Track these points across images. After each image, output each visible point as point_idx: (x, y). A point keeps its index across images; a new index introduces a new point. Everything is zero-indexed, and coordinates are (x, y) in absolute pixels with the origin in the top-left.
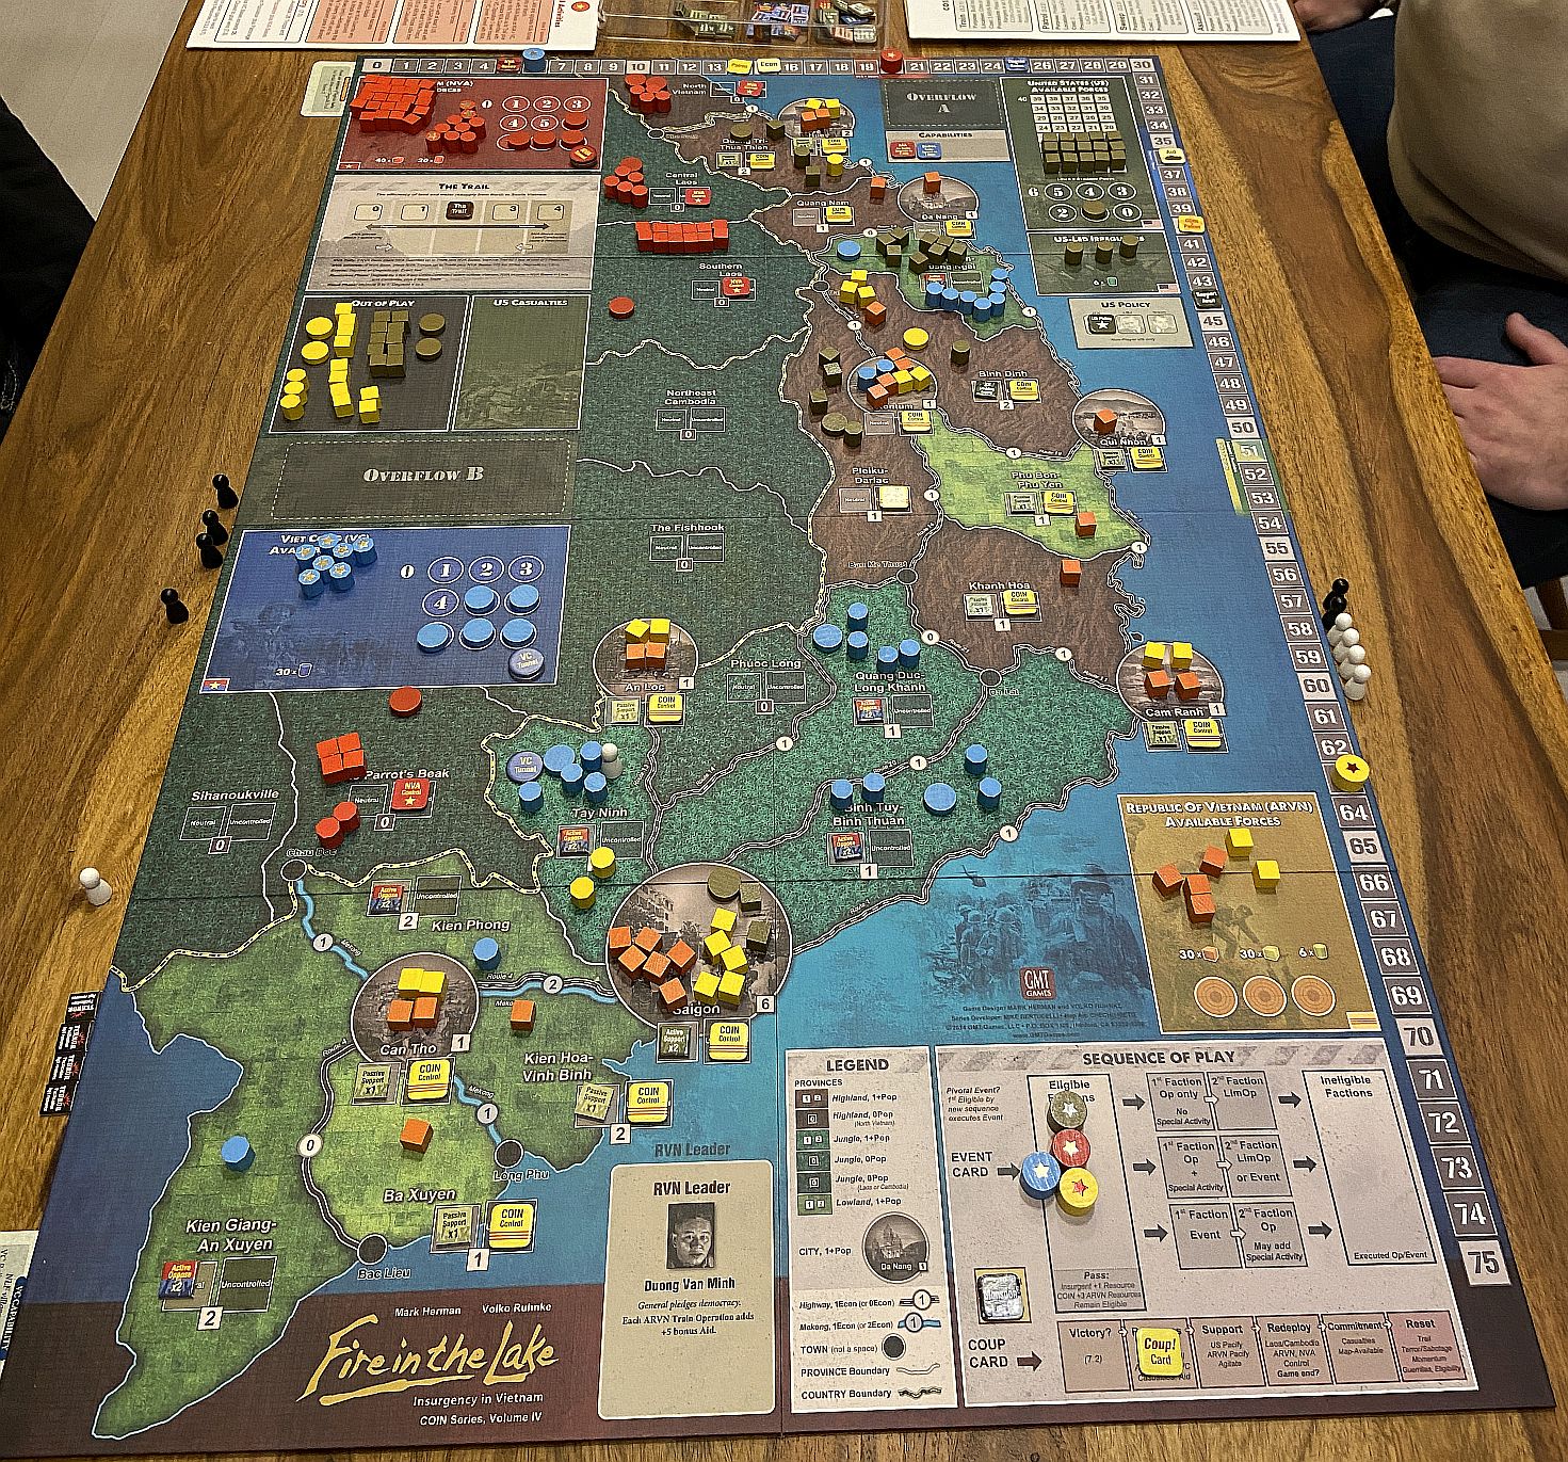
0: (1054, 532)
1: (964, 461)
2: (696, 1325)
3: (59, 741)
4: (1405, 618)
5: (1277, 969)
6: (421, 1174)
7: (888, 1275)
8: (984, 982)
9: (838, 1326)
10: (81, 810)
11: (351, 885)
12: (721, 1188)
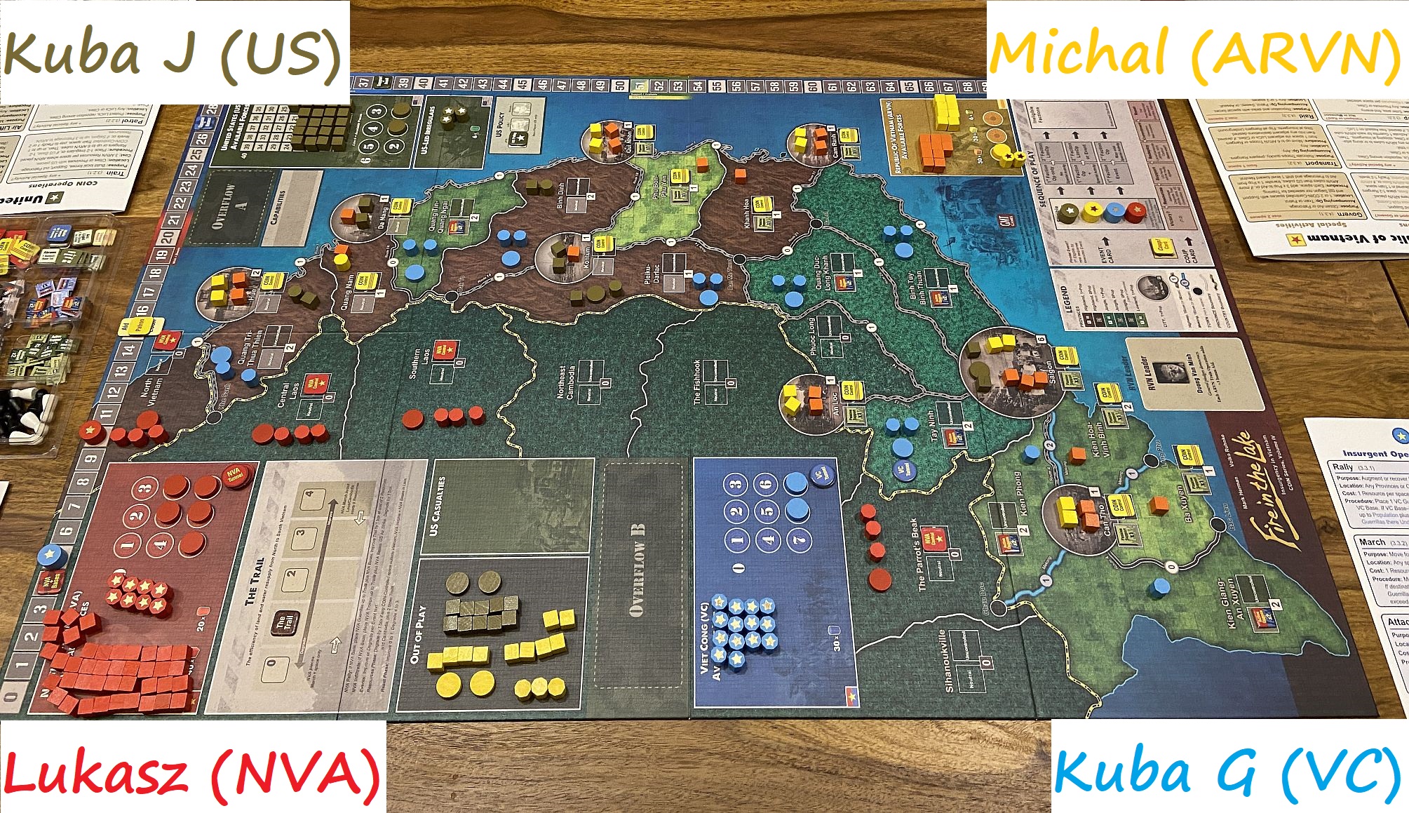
0: (705, 183)
1: (641, 222)
5: (981, 129)
6: (1173, 505)
7: (1167, 293)
8: (1011, 243)
11: (1004, 569)
12: (1144, 360)
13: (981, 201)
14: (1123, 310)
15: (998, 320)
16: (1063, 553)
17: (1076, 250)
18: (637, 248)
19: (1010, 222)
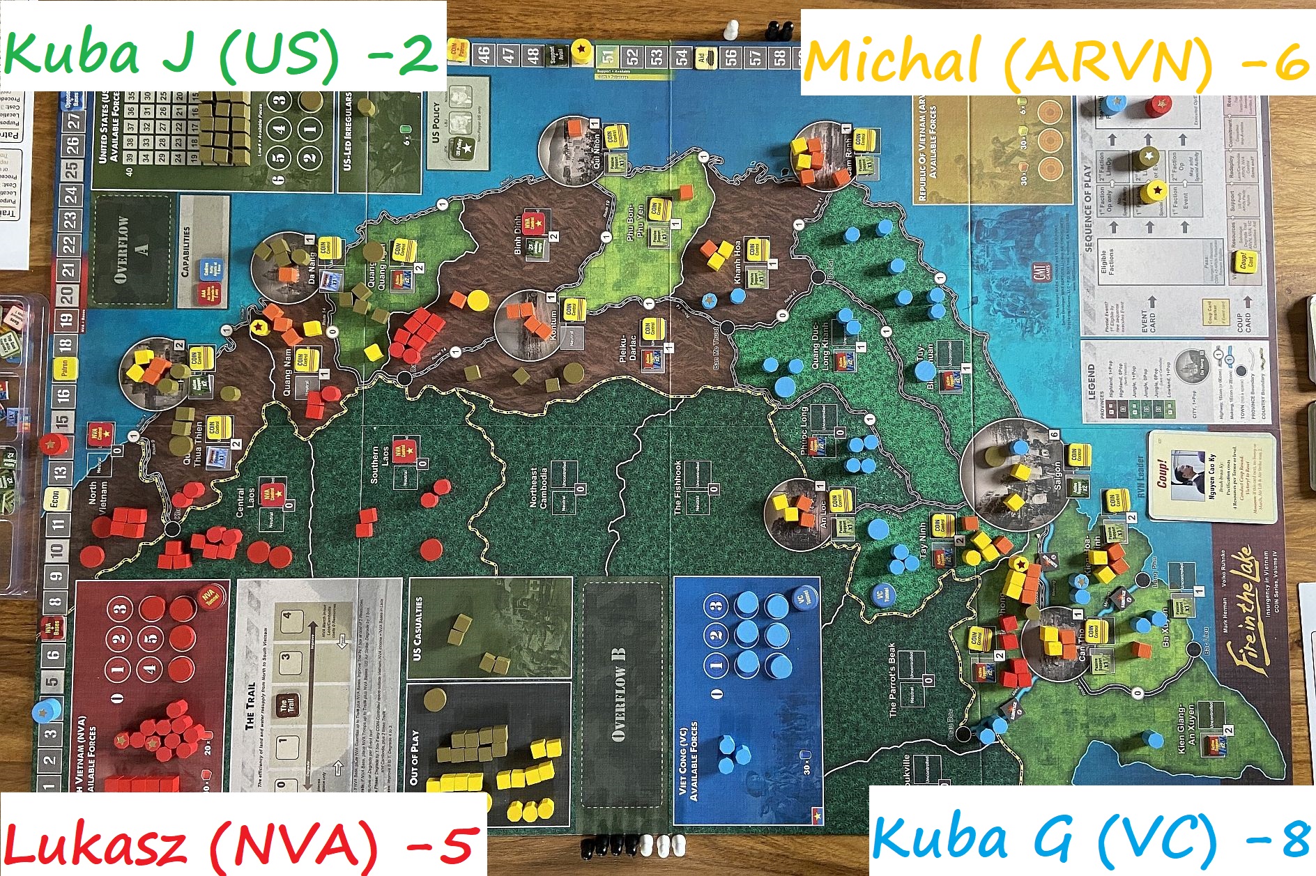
13: (1017, 242)
14: (1151, 397)
15: (1012, 409)
16: (1035, 678)
17: (1115, 314)
18: (611, 310)
19: (1046, 273)
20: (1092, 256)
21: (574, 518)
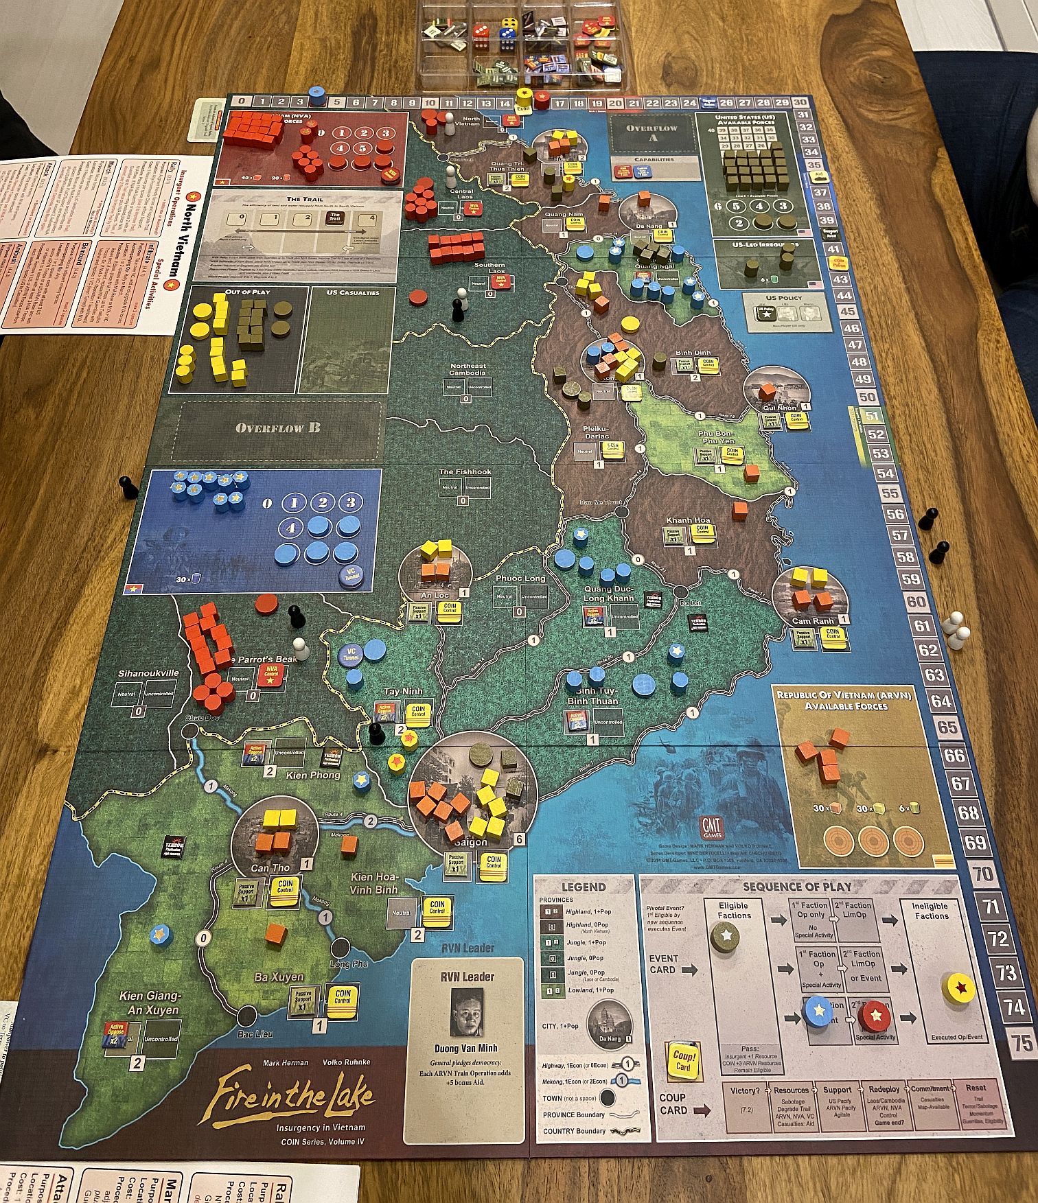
0: (728, 479)
1: (664, 422)
2: (472, 1078)
3: (27, 632)
4: (983, 548)
5: (883, 820)
6: (280, 962)
7: (604, 1045)
8: (674, 827)
9: (569, 1081)
10: (44, 683)
11: (230, 743)
12: (488, 977)
13: (744, 799)
14: (569, 966)
15: (549, 790)
16: (239, 811)
17: (670, 919)
18: (631, 419)
19: (711, 833)
20: (740, 891)
21: (441, 394)
